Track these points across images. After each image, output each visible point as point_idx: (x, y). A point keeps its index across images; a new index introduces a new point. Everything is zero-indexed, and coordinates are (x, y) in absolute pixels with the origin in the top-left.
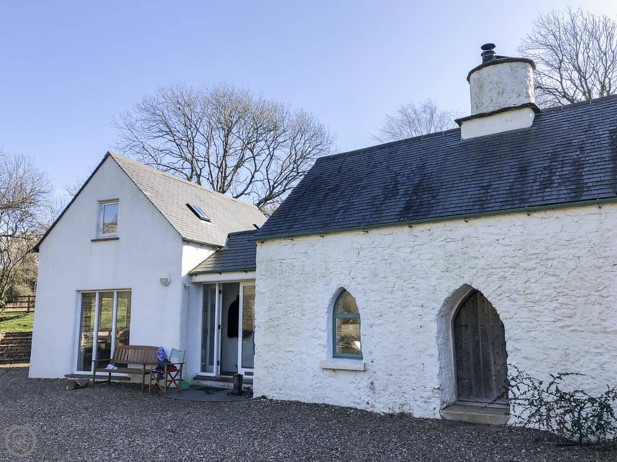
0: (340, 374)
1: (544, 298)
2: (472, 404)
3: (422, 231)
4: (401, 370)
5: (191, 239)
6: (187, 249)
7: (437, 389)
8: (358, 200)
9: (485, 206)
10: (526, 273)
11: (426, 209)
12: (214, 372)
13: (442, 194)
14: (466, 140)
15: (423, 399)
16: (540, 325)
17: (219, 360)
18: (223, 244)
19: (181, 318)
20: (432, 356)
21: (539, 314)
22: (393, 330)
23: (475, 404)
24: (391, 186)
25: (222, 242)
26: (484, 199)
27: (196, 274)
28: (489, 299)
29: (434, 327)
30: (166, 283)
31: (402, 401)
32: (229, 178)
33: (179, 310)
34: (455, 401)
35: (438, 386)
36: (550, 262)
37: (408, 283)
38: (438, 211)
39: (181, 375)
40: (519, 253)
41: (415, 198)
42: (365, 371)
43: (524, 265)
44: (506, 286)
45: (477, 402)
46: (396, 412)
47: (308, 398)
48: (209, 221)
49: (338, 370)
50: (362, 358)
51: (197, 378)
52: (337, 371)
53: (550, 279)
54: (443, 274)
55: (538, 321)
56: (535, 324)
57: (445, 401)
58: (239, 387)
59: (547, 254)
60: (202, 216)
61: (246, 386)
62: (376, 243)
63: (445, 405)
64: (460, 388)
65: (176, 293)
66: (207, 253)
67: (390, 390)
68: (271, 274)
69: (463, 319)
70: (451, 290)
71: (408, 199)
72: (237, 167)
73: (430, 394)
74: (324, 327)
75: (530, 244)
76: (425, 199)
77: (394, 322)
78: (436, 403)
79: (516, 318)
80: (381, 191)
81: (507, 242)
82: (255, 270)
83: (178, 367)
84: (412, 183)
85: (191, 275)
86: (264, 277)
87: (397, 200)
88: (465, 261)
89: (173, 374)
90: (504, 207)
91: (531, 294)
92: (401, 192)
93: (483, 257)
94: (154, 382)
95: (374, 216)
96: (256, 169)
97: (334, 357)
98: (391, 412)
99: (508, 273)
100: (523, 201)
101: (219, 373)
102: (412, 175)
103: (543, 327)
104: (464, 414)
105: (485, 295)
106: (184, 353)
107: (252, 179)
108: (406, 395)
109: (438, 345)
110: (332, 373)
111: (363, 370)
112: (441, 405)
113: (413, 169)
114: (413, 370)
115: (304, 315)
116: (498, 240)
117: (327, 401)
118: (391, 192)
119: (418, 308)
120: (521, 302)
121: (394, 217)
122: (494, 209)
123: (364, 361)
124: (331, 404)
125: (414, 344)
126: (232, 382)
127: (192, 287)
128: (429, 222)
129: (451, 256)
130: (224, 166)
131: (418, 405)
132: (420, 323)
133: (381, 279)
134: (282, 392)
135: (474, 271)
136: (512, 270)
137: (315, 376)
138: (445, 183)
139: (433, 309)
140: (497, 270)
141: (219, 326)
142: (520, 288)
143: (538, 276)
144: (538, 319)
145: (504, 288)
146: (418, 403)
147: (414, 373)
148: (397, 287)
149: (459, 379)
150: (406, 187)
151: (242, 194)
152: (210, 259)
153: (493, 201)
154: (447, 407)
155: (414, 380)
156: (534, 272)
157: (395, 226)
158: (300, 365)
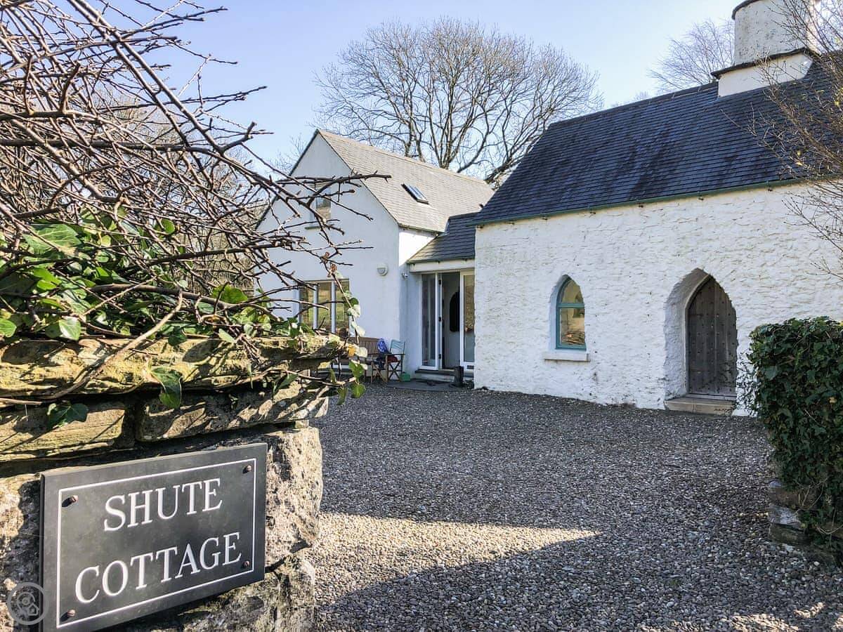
0: (563, 364)
1: (780, 283)
2: (702, 396)
3: (654, 211)
4: (625, 360)
5: (407, 224)
6: (404, 237)
7: (662, 379)
8: (589, 176)
9: (724, 181)
10: (764, 256)
11: (660, 186)
12: (436, 365)
13: (681, 167)
14: (723, 97)
15: (648, 390)
16: (775, 311)
17: (441, 353)
18: (443, 230)
19: (400, 310)
20: (658, 345)
21: (774, 299)
22: (619, 319)
23: (706, 397)
24: (628, 159)
25: (441, 226)
26: (725, 172)
27: (414, 263)
28: (721, 285)
29: (662, 316)
30: (383, 272)
31: (625, 392)
32: (455, 144)
33: (398, 302)
34: (686, 394)
35: (663, 377)
36: (790, 243)
37: (638, 269)
38: (672, 188)
39: (402, 366)
40: (757, 234)
41: (651, 172)
42: (588, 361)
43: (761, 247)
44: (741, 269)
45: (708, 394)
46: (620, 403)
47: (529, 389)
48: (427, 203)
49: (560, 360)
50: (585, 350)
51: (419, 371)
52: (559, 362)
53: (789, 261)
54: (674, 257)
55: (773, 307)
56: (769, 311)
57: (672, 392)
58: (461, 380)
59: (788, 234)
60: (418, 198)
61: (468, 379)
62: (604, 225)
63: (671, 397)
64: (691, 380)
65: (393, 283)
66: (426, 240)
67: (614, 380)
68: (491, 262)
69: (698, 308)
70: (682, 275)
71: (643, 174)
72: (466, 127)
73: (654, 384)
74: (547, 318)
75: (769, 223)
76: (661, 174)
77: (620, 311)
78: (661, 394)
79: (749, 305)
80: (616, 164)
81: (745, 221)
82: (474, 258)
83: (399, 358)
84: (650, 154)
85: (409, 264)
86: (484, 266)
87: (631, 175)
88: (698, 243)
89: (394, 365)
90: (744, 183)
91: (767, 278)
92: (638, 166)
93: (718, 238)
94: (375, 373)
95: (604, 195)
96: (488, 129)
97: (557, 348)
98: (614, 403)
99: (744, 256)
100: (766, 174)
101: (441, 367)
102: (652, 144)
103: (778, 314)
104: (689, 405)
105: (717, 281)
106: (404, 344)
107: (483, 143)
108: (630, 386)
109: (666, 334)
110: (555, 364)
111: (585, 360)
112: (666, 396)
113: (656, 137)
114: (639, 360)
115: (525, 305)
116: (735, 220)
117: (549, 393)
118: (626, 166)
119: (645, 295)
120: (756, 287)
121: (625, 195)
122: (733, 184)
123: (587, 352)
124: (553, 395)
125: (640, 334)
126: (452, 375)
127: (411, 278)
128: (661, 201)
129: (683, 238)
130: (450, 127)
131: (642, 396)
132: (648, 311)
133: (608, 265)
134: (503, 383)
135: (707, 255)
136: (748, 253)
137: (537, 367)
138: (687, 155)
139: (662, 296)
140: (732, 253)
141: (440, 318)
142: (755, 272)
143: (776, 259)
144: (772, 305)
145: (738, 272)
146: (642, 393)
147: (639, 363)
148: (624, 274)
149: (690, 371)
150: (643, 159)
151: (471, 163)
152: (428, 247)
153: (734, 175)
154: (673, 398)
155: (639, 371)
156: (773, 254)
157: (625, 205)
158: (521, 356)
